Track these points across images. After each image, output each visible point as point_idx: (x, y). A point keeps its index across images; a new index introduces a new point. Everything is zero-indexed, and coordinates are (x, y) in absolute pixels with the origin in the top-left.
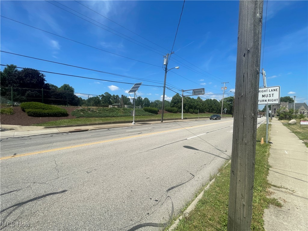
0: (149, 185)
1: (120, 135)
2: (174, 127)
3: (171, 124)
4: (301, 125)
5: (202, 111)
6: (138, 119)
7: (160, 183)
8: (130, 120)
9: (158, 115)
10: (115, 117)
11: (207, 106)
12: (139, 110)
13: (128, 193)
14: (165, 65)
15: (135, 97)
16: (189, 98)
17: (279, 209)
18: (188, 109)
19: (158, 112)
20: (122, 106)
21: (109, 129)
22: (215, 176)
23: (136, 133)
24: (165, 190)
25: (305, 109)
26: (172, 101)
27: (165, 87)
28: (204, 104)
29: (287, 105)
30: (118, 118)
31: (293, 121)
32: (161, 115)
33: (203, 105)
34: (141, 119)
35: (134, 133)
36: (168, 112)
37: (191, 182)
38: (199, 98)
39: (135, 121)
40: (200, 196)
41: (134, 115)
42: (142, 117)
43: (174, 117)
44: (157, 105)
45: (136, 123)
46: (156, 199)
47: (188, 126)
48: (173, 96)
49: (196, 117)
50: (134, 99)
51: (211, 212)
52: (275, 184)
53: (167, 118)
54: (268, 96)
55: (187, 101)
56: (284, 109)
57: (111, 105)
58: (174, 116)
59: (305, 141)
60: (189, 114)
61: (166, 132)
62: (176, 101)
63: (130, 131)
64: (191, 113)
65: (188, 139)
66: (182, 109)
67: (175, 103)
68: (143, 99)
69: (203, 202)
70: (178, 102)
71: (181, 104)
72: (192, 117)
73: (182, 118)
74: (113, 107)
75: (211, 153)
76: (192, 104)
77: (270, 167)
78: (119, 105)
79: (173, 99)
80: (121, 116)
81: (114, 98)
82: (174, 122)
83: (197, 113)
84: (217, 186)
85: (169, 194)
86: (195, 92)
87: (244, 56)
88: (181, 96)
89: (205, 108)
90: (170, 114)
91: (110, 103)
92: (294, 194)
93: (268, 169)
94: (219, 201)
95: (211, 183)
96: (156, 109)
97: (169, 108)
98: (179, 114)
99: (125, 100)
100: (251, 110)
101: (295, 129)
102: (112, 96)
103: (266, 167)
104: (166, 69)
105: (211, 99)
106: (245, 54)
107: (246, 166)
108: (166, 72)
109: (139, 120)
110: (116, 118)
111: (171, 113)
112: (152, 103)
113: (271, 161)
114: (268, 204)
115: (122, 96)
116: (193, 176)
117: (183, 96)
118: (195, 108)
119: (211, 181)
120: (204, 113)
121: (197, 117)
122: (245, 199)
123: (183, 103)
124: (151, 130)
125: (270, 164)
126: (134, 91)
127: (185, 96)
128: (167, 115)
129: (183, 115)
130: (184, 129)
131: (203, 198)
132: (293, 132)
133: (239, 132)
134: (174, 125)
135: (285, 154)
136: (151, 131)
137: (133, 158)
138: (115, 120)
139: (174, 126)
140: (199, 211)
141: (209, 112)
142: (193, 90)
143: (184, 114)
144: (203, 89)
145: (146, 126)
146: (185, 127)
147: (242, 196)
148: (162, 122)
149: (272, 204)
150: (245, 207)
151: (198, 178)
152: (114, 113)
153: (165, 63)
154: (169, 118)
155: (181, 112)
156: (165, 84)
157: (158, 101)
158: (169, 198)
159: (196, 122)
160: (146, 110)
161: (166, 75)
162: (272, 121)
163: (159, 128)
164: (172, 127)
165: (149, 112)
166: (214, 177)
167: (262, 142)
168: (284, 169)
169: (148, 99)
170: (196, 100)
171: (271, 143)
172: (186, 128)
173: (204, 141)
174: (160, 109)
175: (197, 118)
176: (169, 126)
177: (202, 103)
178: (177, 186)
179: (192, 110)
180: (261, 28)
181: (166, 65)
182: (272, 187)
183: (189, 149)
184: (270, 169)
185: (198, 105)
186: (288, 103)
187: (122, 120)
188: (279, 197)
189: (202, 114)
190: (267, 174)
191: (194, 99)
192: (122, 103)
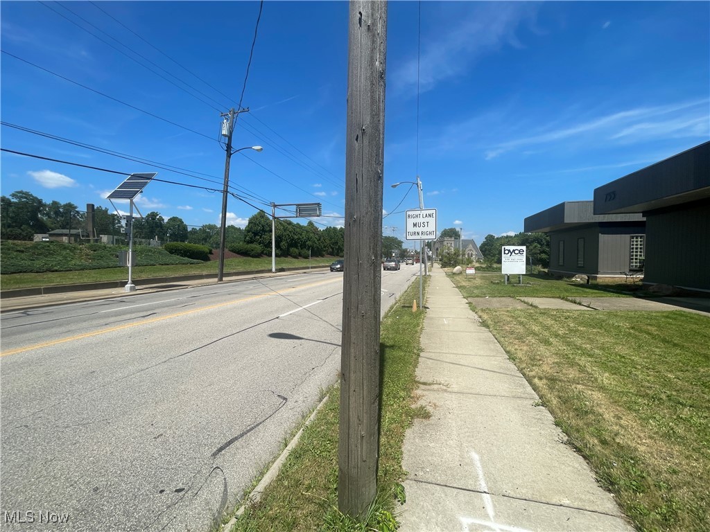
0: (160, 455)
1: (73, 327)
2: (252, 292)
3: (245, 284)
4: (467, 275)
5: (317, 253)
6: (144, 276)
7: (195, 440)
8: (117, 278)
9: (209, 263)
10: (56, 271)
11: (328, 242)
12: (150, 251)
13: (79, 501)
14: (225, 135)
15: (131, 212)
16: (290, 223)
17: (426, 422)
18: (288, 249)
19: (209, 255)
20: (88, 236)
21: (26, 311)
22: (329, 390)
23: (133, 316)
24: (208, 453)
25: (473, 249)
26: (249, 229)
27: (226, 192)
28: (322, 238)
29: (453, 242)
30: (70, 275)
31: (458, 268)
32: (218, 262)
33: (320, 240)
34: (155, 275)
35: (128, 316)
36: (238, 256)
37: (278, 415)
38: (311, 223)
39: (133, 282)
40: (293, 444)
41: (129, 265)
42: (161, 270)
43: (253, 267)
44: (211, 237)
45: (137, 287)
46: (180, 486)
47: (285, 288)
48: (251, 216)
49: (304, 265)
50: (129, 218)
51: (312, 471)
52: (425, 381)
53: (234, 271)
54: (422, 225)
55: (285, 230)
56: (449, 249)
57: (44, 235)
58: (254, 264)
59: (470, 299)
60: (289, 259)
61: (229, 305)
62: (259, 228)
63: (116, 312)
64: (295, 257)
65: (281, 316)
66: (272, 248)
67: (256, 234)
68: (166, 221)
69: (297, 455)
70: (264, 231)
71: (271, 236)
72: (297, 265)
73: (274, 270)
74: (53, 239)
75: (329, 342)
76: (296, 237)
77: (422, 350)
78: (77, 236)
79: (249, 223)
80: (83, 269)
81: (57, 213)
82: (252, 279)
83: (306, 257)
84: (331, 409)
85: (219, 461)
86: (302, 210)
87: (357, 140)
88: (271, 218)
89: (325, 247)
90: (242, 259)
91: (42, 228)
92: (449, 389)
93: (419, 355)
94: (330, 440)
95: (321, 405)
96: (204, 247)
97: (241, 245)
98: (265, 258)
99: (101, 220)
100: (370, 249)
101: (459, 282)
102: (45, 205)
103: (415, 351)
104: (229, 147)
105: (337, 227)
106: (357, 136)
107: (363, 359)
108: (229, 155)
109: (150, 277)
110: (60, 274)
111: (245, 258)
112: (194, 231)
113: (424, 341)
114: (412, 418)
115: (91, 207)
116: (284, 401)
117: (274, 218)
118: (304, 246)
119: (320, 400)
120: (323, 256)
121: (308, 265)
122: (364, 425)
123: (275, 234)
124: (186, 302)
125: (422, 346)
126: (131, 195)
127: (278, 218)
128: (235, 262)
129: (275, 262)
130: (274, 293)
131: (300, 443)
132: (457, 287)
133: (351, 292)
134: (251, 287)
135: (444, 325)
136: (184, 305)
137: (113, 390)
138: (56, 279)
139: (252, 289)
140: (288, 477)
141: (332, 254)
142: (298, 205)
143: (278, 259)
144: (319, 204)
145: (173, 294)
146: (279, 289)
147: (359, 420)
148: (221, 280)
149: (418, 417)
150: (364, 441)
151: (296, 402)
152: (52, 261)
153: (225, 132)
154: (241, 270)
155: (271, 256)
156: (226, 185)
157: (212, 227)
158: (218, 471)
159: (306, 277)
160: (173, 251)
161: (228, 163)
162: (433, 269)
163: (212, 297)
164: (244, 291)
165: (182, 256)
166: (327, 392)
167: (415, 309)
168: (441, 351)
169: (181, 221)
170: (305, 227)
171: (428, 308)
172: (282, 292)
173: (316, 318)
174: (216, 248)
175: (308, 268)
176: (238, 289)
177: (317, 234)
178: (242, 435)
179: (296, 250)
180: (384, 91)
181: (230, 137)
182: (421, 386)
183: (282, 340)
184: (422, 354)
185: (309, 239)
186: (453, 239)
187: (86, 280)
188: (428, 401)
189: (318, 259)
190: (416, 366)
191: (300, 226)
192: (90, 229)
